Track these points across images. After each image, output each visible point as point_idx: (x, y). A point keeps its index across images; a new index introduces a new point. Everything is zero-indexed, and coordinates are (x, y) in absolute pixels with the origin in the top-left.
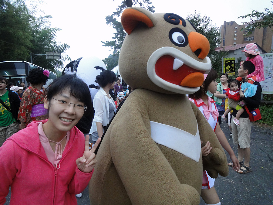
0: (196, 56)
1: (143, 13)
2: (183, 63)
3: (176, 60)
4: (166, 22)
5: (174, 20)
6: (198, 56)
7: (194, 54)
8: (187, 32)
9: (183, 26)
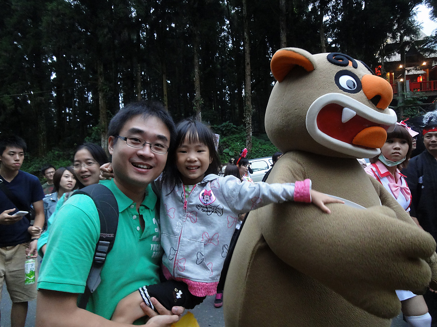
0: (374, 105)
1: (300, 54)
2: (355, 113)
3: (346, 109)
4: (330, 64)
5: (341, 61)
6: (376, 105)
7: (371, 102)
8: (360, 75)
9: (353, 68)
